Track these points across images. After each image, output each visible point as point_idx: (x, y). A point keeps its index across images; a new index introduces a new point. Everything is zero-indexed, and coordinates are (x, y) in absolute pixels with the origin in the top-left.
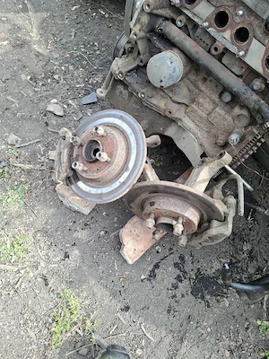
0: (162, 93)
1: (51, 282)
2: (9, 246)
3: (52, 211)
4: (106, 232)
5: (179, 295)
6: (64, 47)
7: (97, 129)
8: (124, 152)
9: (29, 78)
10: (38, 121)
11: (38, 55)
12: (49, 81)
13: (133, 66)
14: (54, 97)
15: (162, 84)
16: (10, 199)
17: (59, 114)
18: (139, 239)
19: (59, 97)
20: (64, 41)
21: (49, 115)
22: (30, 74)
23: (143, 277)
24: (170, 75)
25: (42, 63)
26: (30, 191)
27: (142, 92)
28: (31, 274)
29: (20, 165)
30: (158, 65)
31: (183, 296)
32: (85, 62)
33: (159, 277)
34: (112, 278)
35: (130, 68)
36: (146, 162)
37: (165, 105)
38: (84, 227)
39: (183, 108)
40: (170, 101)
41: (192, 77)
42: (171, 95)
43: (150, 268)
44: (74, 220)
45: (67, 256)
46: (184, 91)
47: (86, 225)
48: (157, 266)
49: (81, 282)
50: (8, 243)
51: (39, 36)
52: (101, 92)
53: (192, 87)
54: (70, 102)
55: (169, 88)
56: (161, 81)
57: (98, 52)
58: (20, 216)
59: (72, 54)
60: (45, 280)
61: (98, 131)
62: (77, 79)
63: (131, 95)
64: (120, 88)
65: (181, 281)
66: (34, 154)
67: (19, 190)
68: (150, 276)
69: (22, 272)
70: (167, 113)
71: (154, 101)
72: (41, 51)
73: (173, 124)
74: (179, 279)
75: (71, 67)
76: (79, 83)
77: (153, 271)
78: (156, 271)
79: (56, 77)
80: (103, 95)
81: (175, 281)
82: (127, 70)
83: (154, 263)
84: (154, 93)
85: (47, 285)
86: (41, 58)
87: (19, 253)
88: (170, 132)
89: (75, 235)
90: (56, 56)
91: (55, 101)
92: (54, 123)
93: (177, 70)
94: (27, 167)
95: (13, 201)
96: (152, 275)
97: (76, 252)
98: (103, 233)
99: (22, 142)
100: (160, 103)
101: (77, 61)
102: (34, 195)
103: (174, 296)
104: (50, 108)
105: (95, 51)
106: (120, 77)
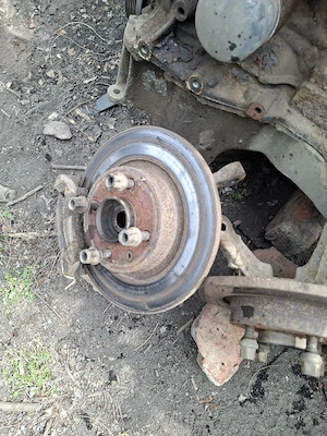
0: (235, 71)
1: (95, 422)
2: (22, 372)
3: (79, 303)
4: (169, 326)
5: (308, 420)
6: (55, 19)
7: (111, 180)
8: (175, 216)
9: (9, 85)
10: (35, 155)
11: (18, 42)
12: (41, 82)
13: (165, 26)
14: (52, 110)
15: (235, 53)
16: (13, 293)
17: (64, 137)
18: (227, 343)
19: (59, 107)
20: (52, 9)
21: (49, 141)
22: (9, 78)
23: (242, 398)
24: (254, 27)
25: (26, 55)
26: (41, 275)
27: (194, 79)
28: (64, 413)
29: (19, 235)
30: (219, 9)
31: (315, 422)
32: (91, 38)
33: (269, 396)
34: (191, 406)
35: (159, 31)
36: (223, 228)
37: (246, 95)
38: (132, 324)
39: (284, 94)
40: (254, 86)
41: (301, 21)
42: (255, 71)
43: (253, 381)
44: (114, 314)
45: (112, 377)
46: (285, 57)
47: (135, 320)
48: (263, 376)
49: (143, 418)
50: (21, 366)
51: (14, 10)
52: (116, 92)
53: (301, 44)
54: (78, 112)
55: (250, 57)
56: (233, 47)
57: (110, 15)
58: (32, 318)
59: (68, 29)
60: (87, 420)
61: (116, 185)
62: (83, 69)
63: (172, 87)
64: (149, 76)
65: (308, 396)
66: (36, 212)
67: (24, 275)
68: (254, 394)
69: (49, 411)
70: (252, 113)
71: (221, 92)
72: (20, 35)
73: (265, 129)
74: (304, 391)
75: (71, 52)
76: (86, 76)
77: (257, 385)
78: (263, 384)
79: (50, 73)
80: (121, 96)
81: (298, 398)
82: (153, 37)
83: (258, 372)
84: (218, 75)
85: (89, 427)
86: (22, 46)
87: (40, 382)
88: (260, 144)
89: (120, 340)
90: (45, 38)
91: (54, 115)
92: (60, 153)
93: (269, 10)
94: (30, 236)
95: (18, 296)
96: (258, 392)
97: (126, 369)
98: (163, 329)
99: (17, 194)
100: (233, 93)
101: (78, 38)
102: (48, 281)
103: (300, 424)
104: (49, 130)
105: (105, 13)
106: (143, 55)
